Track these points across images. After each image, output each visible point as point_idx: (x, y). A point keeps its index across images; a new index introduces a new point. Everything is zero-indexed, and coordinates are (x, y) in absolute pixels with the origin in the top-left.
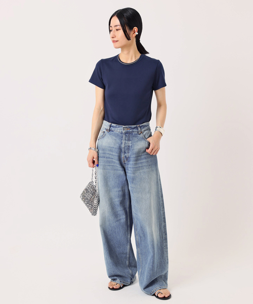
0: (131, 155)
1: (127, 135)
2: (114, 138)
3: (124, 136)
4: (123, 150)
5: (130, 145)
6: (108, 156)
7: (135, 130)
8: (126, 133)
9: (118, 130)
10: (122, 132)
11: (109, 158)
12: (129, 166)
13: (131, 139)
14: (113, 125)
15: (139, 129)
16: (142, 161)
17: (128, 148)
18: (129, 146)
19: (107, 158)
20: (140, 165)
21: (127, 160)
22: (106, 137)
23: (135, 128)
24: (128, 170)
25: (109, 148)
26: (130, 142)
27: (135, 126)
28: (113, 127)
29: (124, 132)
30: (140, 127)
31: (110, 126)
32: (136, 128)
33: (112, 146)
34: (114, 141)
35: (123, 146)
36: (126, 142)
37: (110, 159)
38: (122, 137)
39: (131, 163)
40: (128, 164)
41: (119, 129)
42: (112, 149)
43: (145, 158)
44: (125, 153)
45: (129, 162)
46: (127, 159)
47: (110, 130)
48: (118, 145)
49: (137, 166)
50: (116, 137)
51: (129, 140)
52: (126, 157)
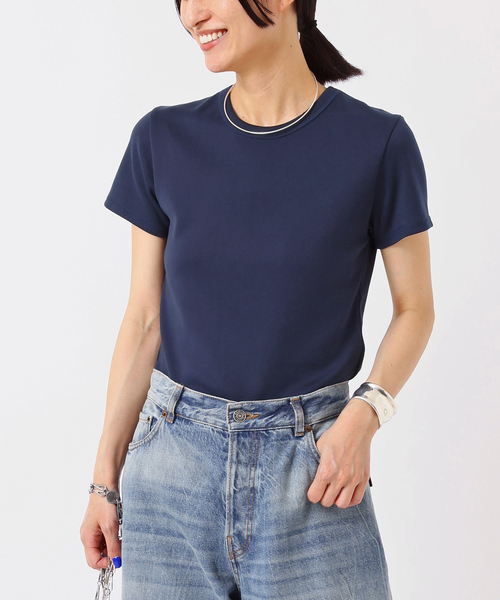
0: (263, 527)
1: (247, 441)
2: (194, 449)
3: (232, 446)
4: (228, 506)
5: (258, 484)
6: (163, 522)
7: (279, 420)
8: (241, 434)
9: (211, 420)
10: (225, 427)
11: (169, 532)
12: (253, 576)
13: (262, 458)
14: (190, 393)
15: (298, 414)
16: (307, 554)
17: (252, 496)
18: (253, 490)
19: (157, 532)
20: (299, 572)
21: (244, 549)
22: (157, 444)
23: (278, 410)
24: (249, 591)
25: (169, 494)
26: (259, 471)
27: (282, 401)
28: (190, 401)
29: (232, 426)
30: (304, 405)
31: (180, 398)
32: (286, 409)
33: (181, 484)
34: (192, 464)
35: (228, 488)
36: (242, 470)
37: (171, 539)
38: (226, 450)
39: (261, 561)
40: (249, 569)
41: (215, 415)
42: (180, 496)
43: (322, 540)
44: (236, 517)
45: (252, 556)
46: (246, 543)
47: (176, 416)
48: (206, 482)
49: (288, 575)
50: (201, 448)
51: (253, 463)
52: (239, 535)
